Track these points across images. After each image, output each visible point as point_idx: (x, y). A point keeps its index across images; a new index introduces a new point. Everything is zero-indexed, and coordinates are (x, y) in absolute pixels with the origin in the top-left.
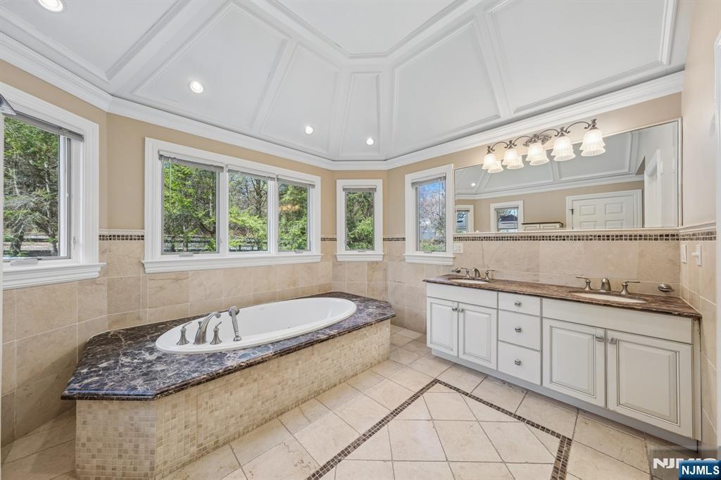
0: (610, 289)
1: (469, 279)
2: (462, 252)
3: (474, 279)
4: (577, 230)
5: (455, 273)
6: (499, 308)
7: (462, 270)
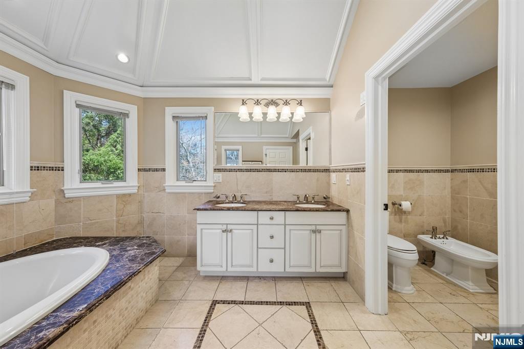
0: (307, 201)
1: (228, 203)
2: (221, 181)
3: (232, 203)
4: (269, 166)
5: (215, 199)
6: (259, 223)
7: (221, 196)
